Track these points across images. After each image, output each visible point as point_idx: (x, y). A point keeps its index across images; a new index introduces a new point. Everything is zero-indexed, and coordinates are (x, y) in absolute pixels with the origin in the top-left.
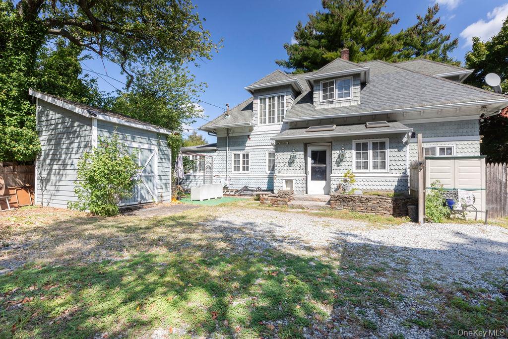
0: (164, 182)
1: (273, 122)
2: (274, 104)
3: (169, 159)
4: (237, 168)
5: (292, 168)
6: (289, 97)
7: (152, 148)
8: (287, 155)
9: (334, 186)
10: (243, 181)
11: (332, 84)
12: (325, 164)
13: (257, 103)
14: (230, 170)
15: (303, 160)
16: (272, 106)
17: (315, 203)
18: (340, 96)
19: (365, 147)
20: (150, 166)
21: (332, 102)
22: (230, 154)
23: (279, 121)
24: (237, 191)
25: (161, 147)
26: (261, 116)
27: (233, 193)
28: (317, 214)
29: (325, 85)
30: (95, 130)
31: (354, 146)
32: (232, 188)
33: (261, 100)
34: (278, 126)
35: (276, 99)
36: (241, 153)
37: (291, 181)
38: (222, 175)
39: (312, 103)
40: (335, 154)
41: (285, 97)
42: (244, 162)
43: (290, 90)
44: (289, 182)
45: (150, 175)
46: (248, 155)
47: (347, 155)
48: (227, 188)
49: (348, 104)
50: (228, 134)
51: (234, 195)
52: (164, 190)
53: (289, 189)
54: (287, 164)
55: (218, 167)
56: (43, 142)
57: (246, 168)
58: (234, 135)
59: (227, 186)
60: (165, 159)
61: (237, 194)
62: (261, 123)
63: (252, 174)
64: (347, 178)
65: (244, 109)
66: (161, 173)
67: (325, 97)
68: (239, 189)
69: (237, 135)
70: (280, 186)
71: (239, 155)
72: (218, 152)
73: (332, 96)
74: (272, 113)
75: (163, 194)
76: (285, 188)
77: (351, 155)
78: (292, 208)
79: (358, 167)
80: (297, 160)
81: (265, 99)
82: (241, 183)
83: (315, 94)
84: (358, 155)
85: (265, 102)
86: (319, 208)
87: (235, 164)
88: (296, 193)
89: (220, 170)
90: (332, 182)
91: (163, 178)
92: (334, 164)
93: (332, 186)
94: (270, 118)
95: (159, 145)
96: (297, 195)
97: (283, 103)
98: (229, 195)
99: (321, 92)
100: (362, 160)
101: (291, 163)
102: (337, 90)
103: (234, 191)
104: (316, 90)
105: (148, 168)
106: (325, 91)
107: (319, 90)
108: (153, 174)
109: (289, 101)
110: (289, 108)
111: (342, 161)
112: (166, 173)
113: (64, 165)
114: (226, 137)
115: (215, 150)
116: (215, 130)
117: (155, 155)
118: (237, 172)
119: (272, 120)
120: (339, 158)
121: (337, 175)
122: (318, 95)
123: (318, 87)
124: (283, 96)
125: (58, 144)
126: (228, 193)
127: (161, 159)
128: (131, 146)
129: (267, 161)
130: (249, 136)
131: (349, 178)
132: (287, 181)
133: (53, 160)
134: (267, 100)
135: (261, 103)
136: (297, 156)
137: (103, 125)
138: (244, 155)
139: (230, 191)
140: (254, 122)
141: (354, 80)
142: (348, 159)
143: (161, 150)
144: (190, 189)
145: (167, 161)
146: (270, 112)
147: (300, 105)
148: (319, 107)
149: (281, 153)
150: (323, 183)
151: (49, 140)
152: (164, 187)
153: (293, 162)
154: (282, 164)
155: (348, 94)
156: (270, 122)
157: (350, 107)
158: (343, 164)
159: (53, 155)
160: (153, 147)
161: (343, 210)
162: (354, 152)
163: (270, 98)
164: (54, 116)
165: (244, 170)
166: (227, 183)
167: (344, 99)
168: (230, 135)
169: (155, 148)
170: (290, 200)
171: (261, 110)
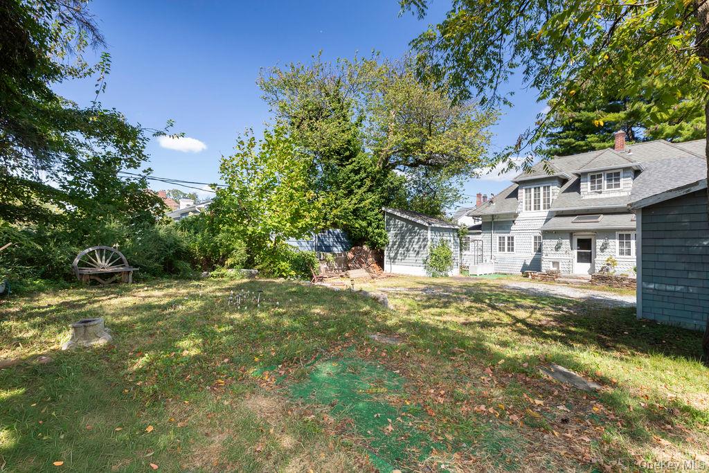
1: (539, 209)
2: (539, 194)
4: (502, 249)
5: (558, 252)
6: (556, 187)
8: (555, 242)
9: (598, 268)
10: (508, 260)
11: (600, 176)
12: (591, 249)
13: (522, 193)
14: (495, 250)
15: (569, 246)
16: (537, 196)
17: (578, 280)
18: (609, 187)
19: (628, 237)
21: (600, 193)
22: (496, 236)
23: (544, 208)
25: (454, 238)
26: (526, 203)
28: (579, 288)
29: (593, 177)
30: (429, 232)
31: (617, 236)
33: (526, 189)
34: (544, 213)
35: (542, 189)
36: (506, 236)
37: (558, 263)
38: (487, 254)
39: (580, 193)
40: (599, 243)
41: (551, 188)
42: (509, 244)
43: (557, 181)
44: (556, 263)
46: (513, 238)
47: (610, 244)
49: (617, 195)
50: (493, 219)
53: (556, 269)
54: (554, 249)
56: (391, 236)
57: (511, 249)
58: (499, 220)
60: (457, 246)
62: (526, 209)
63: (518, 255)
64: (609, 262)
65: (508, 197)
67: (592, 188)
69: (502, 220)
70: (546, 266)
71: (504, 237)
72: (483, 234)
73: (600, 187)
74: (537, 202)
76: (552, 268)
77: (614, 244)
78: (558, 283)
79: (622, 253)
80: (563, 246)
81: (530, 189)
82: (506, 262)
83: (583, 185)
84: (621, 244)
85: (530, 192)
86: (582, 284)
87: (500, 245)
88: (562, 272)
89: (485, 250)
90: (596, 265)
92: (598, 250)
93: (596, 268)
94: (535, 206)
95: (453, 236)
96: (563, 274)
97: (549, 193)
99: (589, 183)
100: (625, 248)
101: (558, 248)
102: (606, 182)
104: (583, 182)
106: (593, 182)
107: (587, 181)
109: (555, 191)
110: (555, 198)
111: (606, 248)
113: (408, 250)
114: (491, 222)
115: (480, 233)
116: (480, 216)
118: (502, 252)
119: (537, 208)
120: (603, 245)
121: (600, 259)
122: (586, 186)
123: (586, 179)
124: (549, 187)
125: (403, 238)
127: (455, 246)
129: (533, 244)
130: (514, 221)
131: (611, 263)
132: (554, 263)
133: (399, 246)
134: (533, 190)
135: (526, 192)
136: (564, 243)
137: (434, 230)
138: (509, 238)
140: (519, 210)
141: (624, 173)
142: (612, 247)
143: (455, 240)
144: (468, 267)
146: (535, 200)
147: (567, 194)
148: (587, 197)
149: (548, 240)
150: (587, 266)
151: (396, 236)
153: (560, 247)
154: (549, 249)
155: (618, 186)
156: (535, 209)
157: (619, 197)
158: (607, 250)
159: (400, 242)
161: (602, 285)
162: (617, 241)
163: (535, 188)
164: (400, 223)
165: (509, 250)
166: (492, 261)
167: (613, 189)
168: (495, 220)
169: (452, 239)
170: (557, 277)
171: (526, 198)
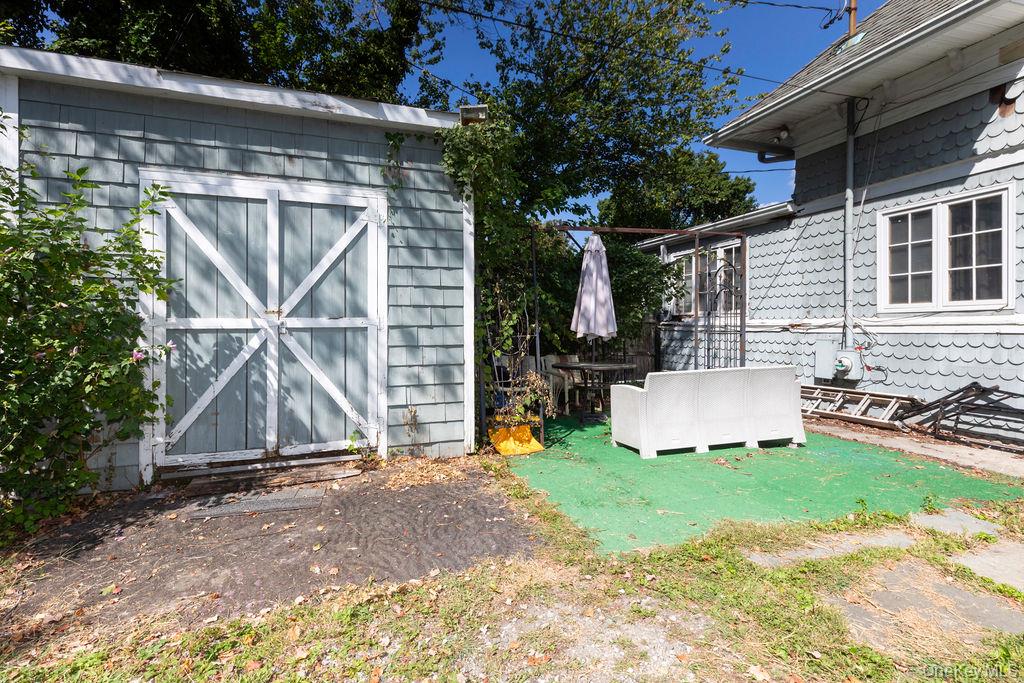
0: (431, 356)
3: (459, 251)
4: (910, 285)
7: (354, 202)
10: (955, 354)
14: (864, 299)
20: (345, 282)
22: (869, 219)
24: (913, 407)
25: (411, 197)
27: (883, 416)
32: (880, 390)
36: (941, 202)
38: (822, 322)
45: (343, 323)
46: (991, 205)
48: (854, 383)
50: (852, 126)
51: (892, 429)
52: (435, 393)
55: (801, 290)
57: (976, 284)
58: (891, 117)
59: (851, 376)
60: (436, 249)
61: (913, 421)
66: (408, 317)
68: (930, 397)
69: (907, 112)
71: (924, 216)
72: (802, 221)
75: (424, 415)
82: (943, 367)
87: (898, 265)
89: (814, 301)
91: (424, 337)
95: (396, 185)
98: (855, 422)
103: (893, 406)
105: (332, 293)
108: (359, 322)
112: (440, 317)
114: (844, 146)
115: (789, 218)
116: (784, 127)
117: (372, 230)
118: (910, 306)
126: (854, 412)
127: (414, 249)
128: (226, 192)
130: (997, 91)
138: (960, 215)
139: (865, 401)
143: (409, 209)
145: (449, 260)
152: (428, 377)
160: (356, 197)
166: (850, 359)
168: (869, 126)
169: (373, 201)
